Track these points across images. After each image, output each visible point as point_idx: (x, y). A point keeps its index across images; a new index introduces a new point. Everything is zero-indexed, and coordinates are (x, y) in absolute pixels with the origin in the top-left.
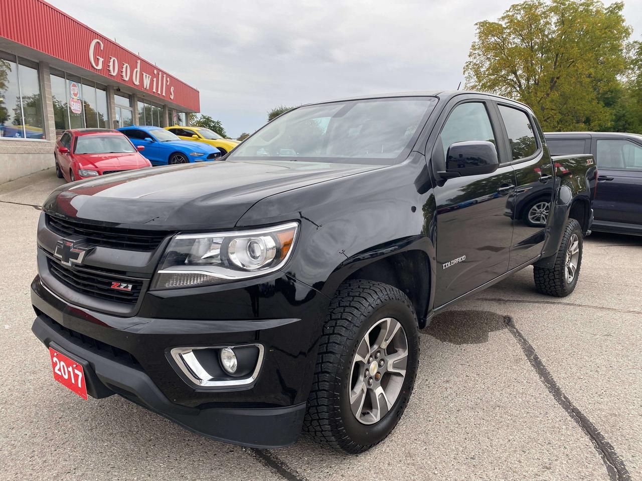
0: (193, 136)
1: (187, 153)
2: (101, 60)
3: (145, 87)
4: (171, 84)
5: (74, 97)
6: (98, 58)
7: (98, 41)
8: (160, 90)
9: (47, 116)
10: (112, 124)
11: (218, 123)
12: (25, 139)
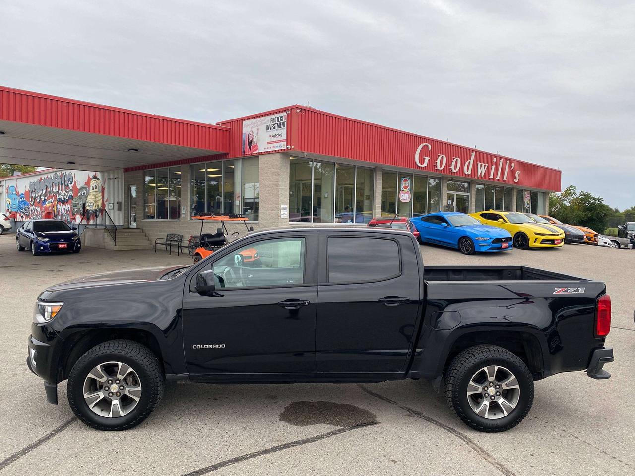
0: (499, 220)
1: (472, 237)
2: (427, 159)
3: (479, 175)
4: (516, 169)
5: (404, 190)
6: (424, 158)
7: (426, 144)
8: (500, 175)
9: (375, 206)
10: (442, 209)
11: (599, 200)
12: (355, 224)
